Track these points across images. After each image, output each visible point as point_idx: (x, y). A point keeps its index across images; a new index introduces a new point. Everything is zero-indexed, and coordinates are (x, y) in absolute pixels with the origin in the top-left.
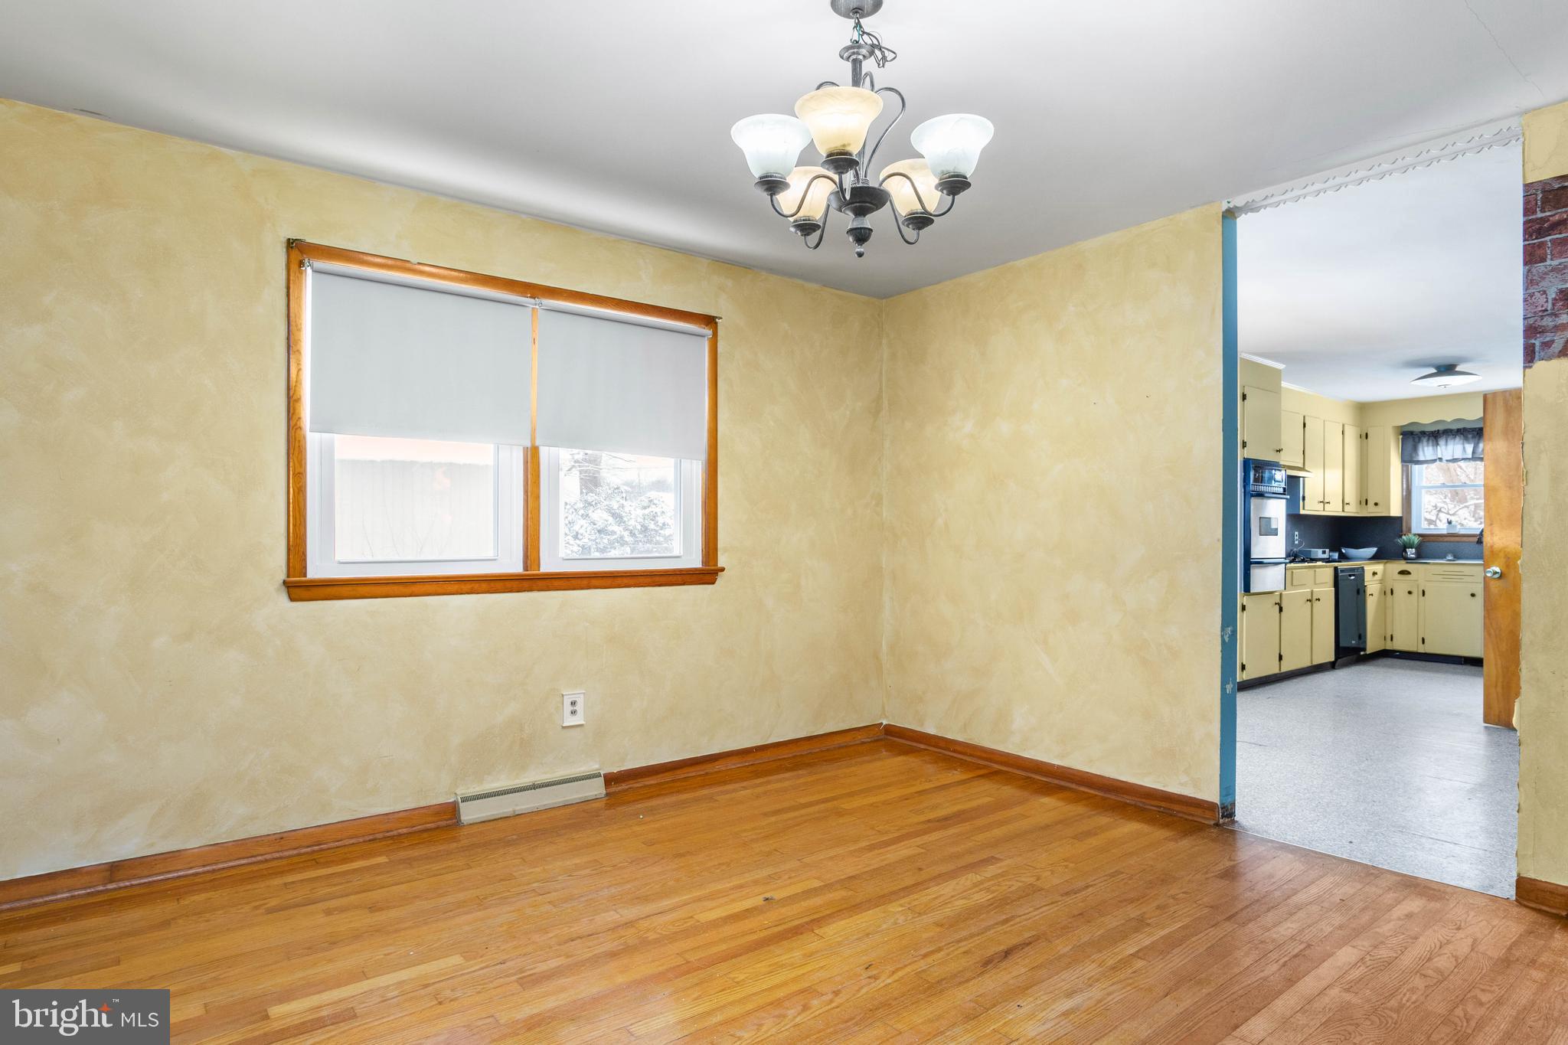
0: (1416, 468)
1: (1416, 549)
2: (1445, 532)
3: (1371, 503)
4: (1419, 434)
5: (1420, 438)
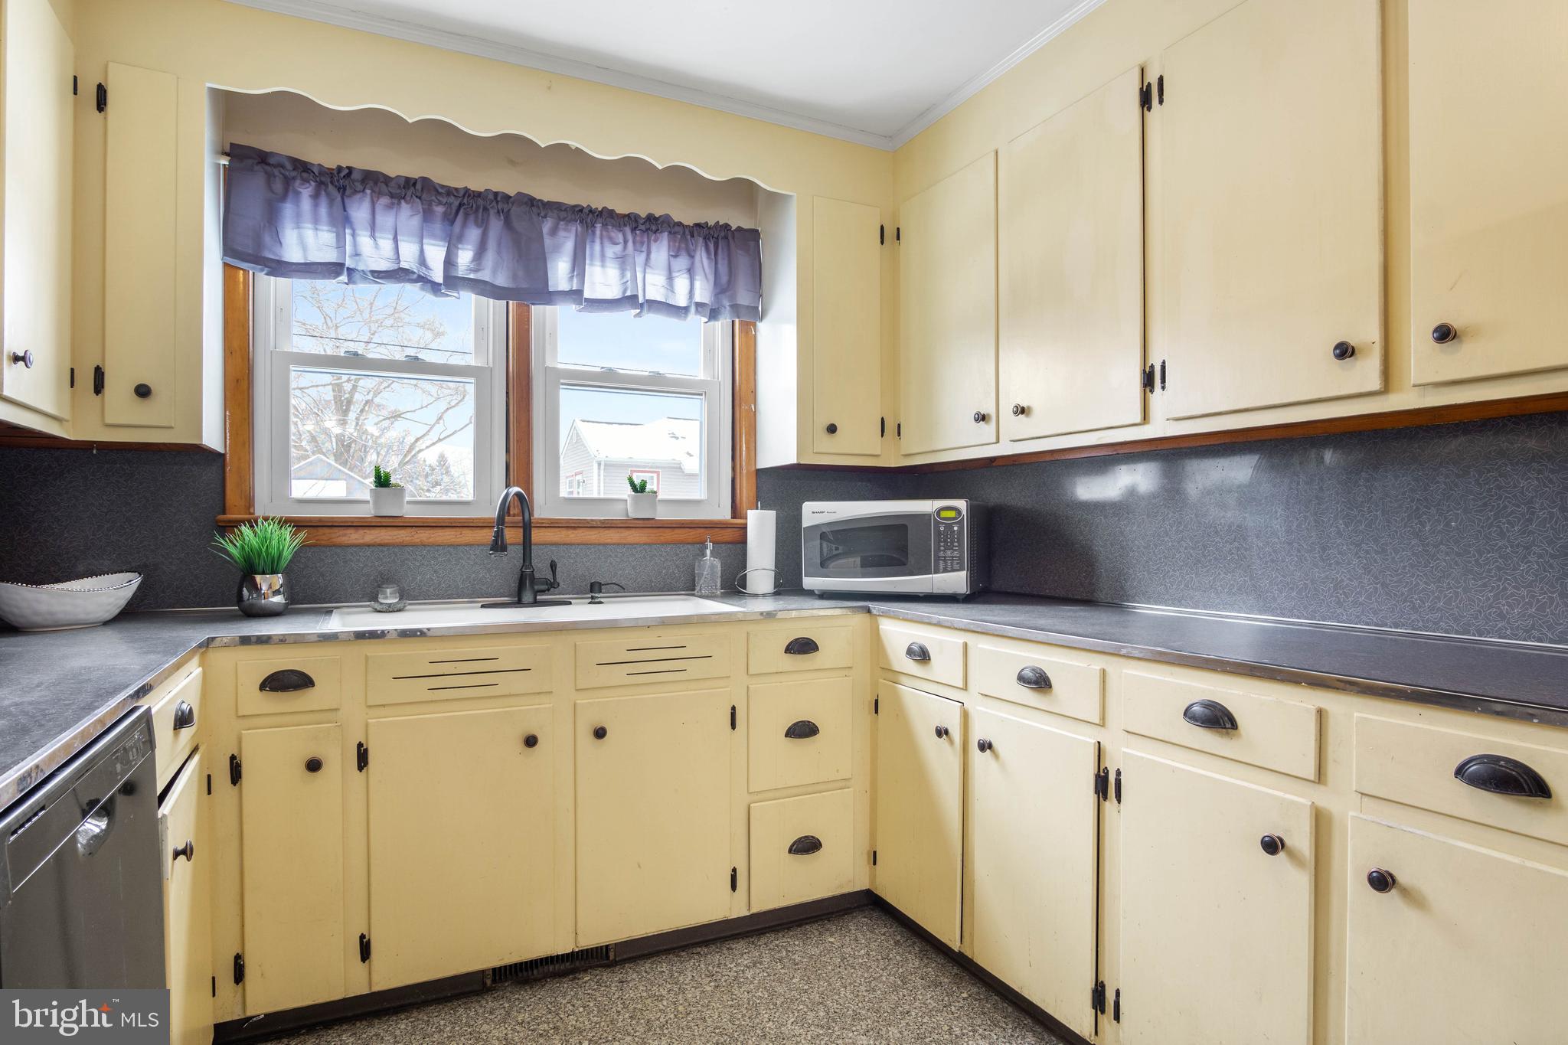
0: (270, 288)
1: (288, 572)
2: (366, 512)
3: (119, 386)
4: (289, 166)
5: (288, 182)
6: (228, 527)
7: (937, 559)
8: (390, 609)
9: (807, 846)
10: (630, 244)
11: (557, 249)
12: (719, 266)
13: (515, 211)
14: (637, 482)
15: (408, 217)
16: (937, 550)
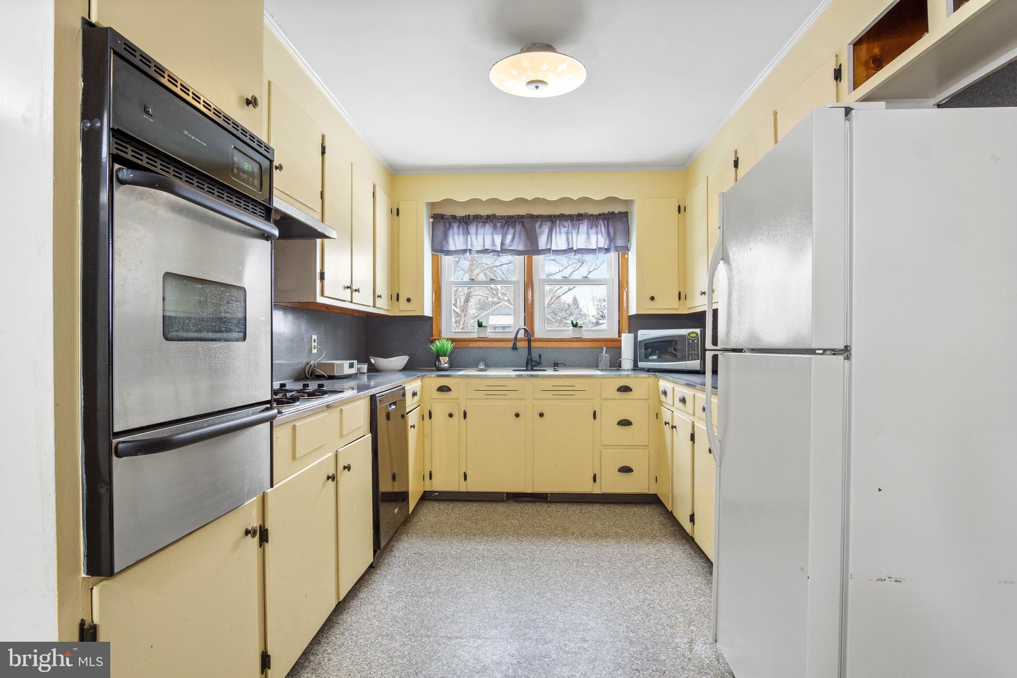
0: (447, 260)
1: (450, 356)
2: (475, 336)
3: (403, 299)
4: (450, 218)
5: (450, 223)
6: (432, 342)
7: (689, 355)
8: (482, 370)
9: (626, 470)
10: (570, 227)
11: (542, 233)
12: (610, 229)
13: (526, 221)
14: (575, 323)
15: (488, 228)
16: (689, 351)
